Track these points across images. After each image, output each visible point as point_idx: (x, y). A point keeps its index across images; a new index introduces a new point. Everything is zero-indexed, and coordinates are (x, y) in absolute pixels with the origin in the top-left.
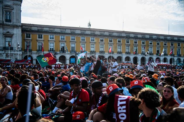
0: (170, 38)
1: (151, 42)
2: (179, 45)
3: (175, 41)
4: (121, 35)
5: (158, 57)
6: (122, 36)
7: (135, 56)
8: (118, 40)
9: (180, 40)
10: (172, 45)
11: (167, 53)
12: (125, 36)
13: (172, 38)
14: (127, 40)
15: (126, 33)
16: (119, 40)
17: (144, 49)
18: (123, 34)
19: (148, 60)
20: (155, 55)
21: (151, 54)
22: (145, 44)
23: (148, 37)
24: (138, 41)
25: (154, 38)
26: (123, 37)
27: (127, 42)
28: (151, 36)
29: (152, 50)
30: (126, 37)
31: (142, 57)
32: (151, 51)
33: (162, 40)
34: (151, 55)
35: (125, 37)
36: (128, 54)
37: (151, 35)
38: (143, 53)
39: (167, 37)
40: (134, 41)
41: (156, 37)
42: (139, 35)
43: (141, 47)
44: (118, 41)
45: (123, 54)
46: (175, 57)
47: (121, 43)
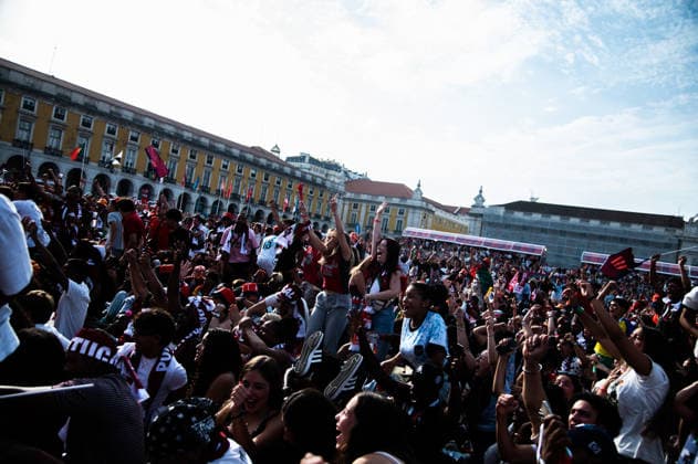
0: (190, 135)
1: (135, 135)
2: (210, 162)
3: (202, 147)
4: (37, 88)
5: (147, 181)
6: (43, 90)
7: (77, 165)
8: (26, 102)
9: (214, 147)
10: (193, 157)
11: (175, 177)
12: (54, 93)
13: (195, 137)
14: (57, 110)
15: (58, 86)
16: (29, 101)
17: (111, 148)
18: (45, 85)
19: (116, 186)
20: (140, 175)
21: (127, 169)
22: (115, 137)
23: (129, 115)
24: (94, 120)
25: (146, 124)
26: (47, 96)
27: (57, 116)
28: (138, 117)
29: (133, 159)
30: (55, 97)
31: (98, 172)
32: (130, 161)
33: (169, 136)
34: (128, 172)
35: (51, 96)
36: (52, 154)
37: (140, 114)
38: (103, 162)
39: (183, 130)
40: (82, 117)
41: (152, 122)
42: (101, 103)
43: (101, 144)
44: (22, 103)
45: (35, 150)
46: (193, 190)
47: (35, 113)
